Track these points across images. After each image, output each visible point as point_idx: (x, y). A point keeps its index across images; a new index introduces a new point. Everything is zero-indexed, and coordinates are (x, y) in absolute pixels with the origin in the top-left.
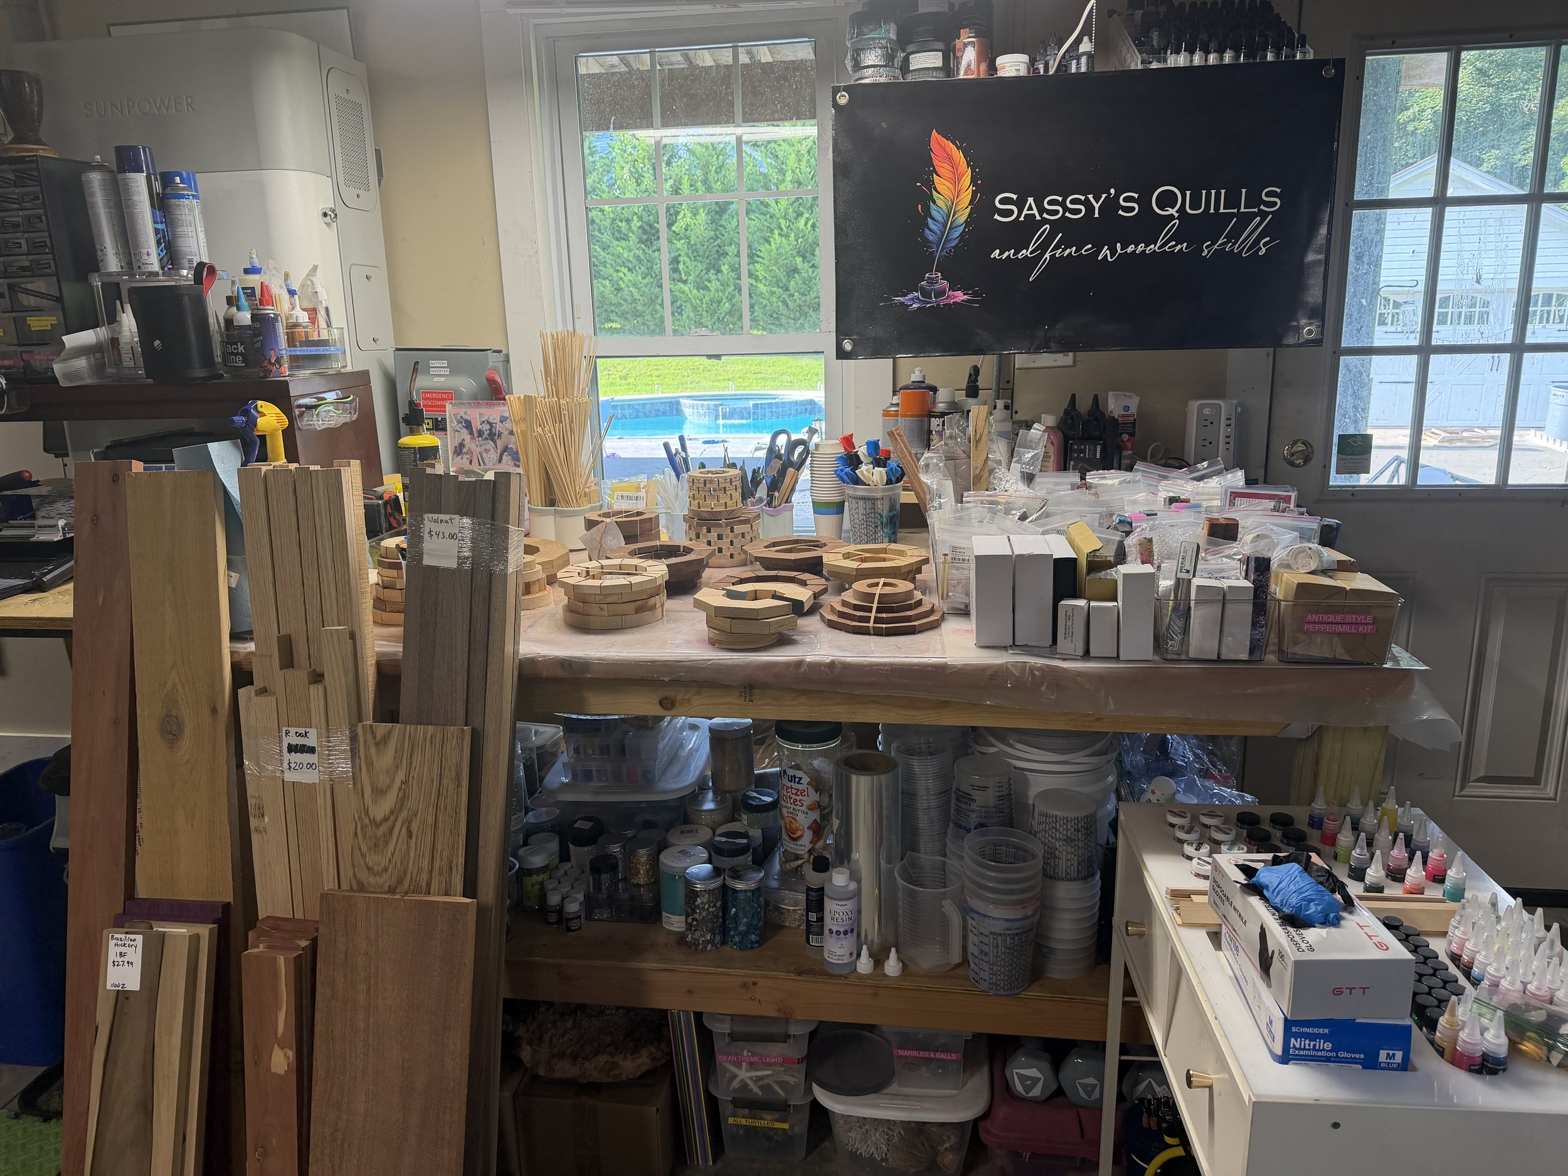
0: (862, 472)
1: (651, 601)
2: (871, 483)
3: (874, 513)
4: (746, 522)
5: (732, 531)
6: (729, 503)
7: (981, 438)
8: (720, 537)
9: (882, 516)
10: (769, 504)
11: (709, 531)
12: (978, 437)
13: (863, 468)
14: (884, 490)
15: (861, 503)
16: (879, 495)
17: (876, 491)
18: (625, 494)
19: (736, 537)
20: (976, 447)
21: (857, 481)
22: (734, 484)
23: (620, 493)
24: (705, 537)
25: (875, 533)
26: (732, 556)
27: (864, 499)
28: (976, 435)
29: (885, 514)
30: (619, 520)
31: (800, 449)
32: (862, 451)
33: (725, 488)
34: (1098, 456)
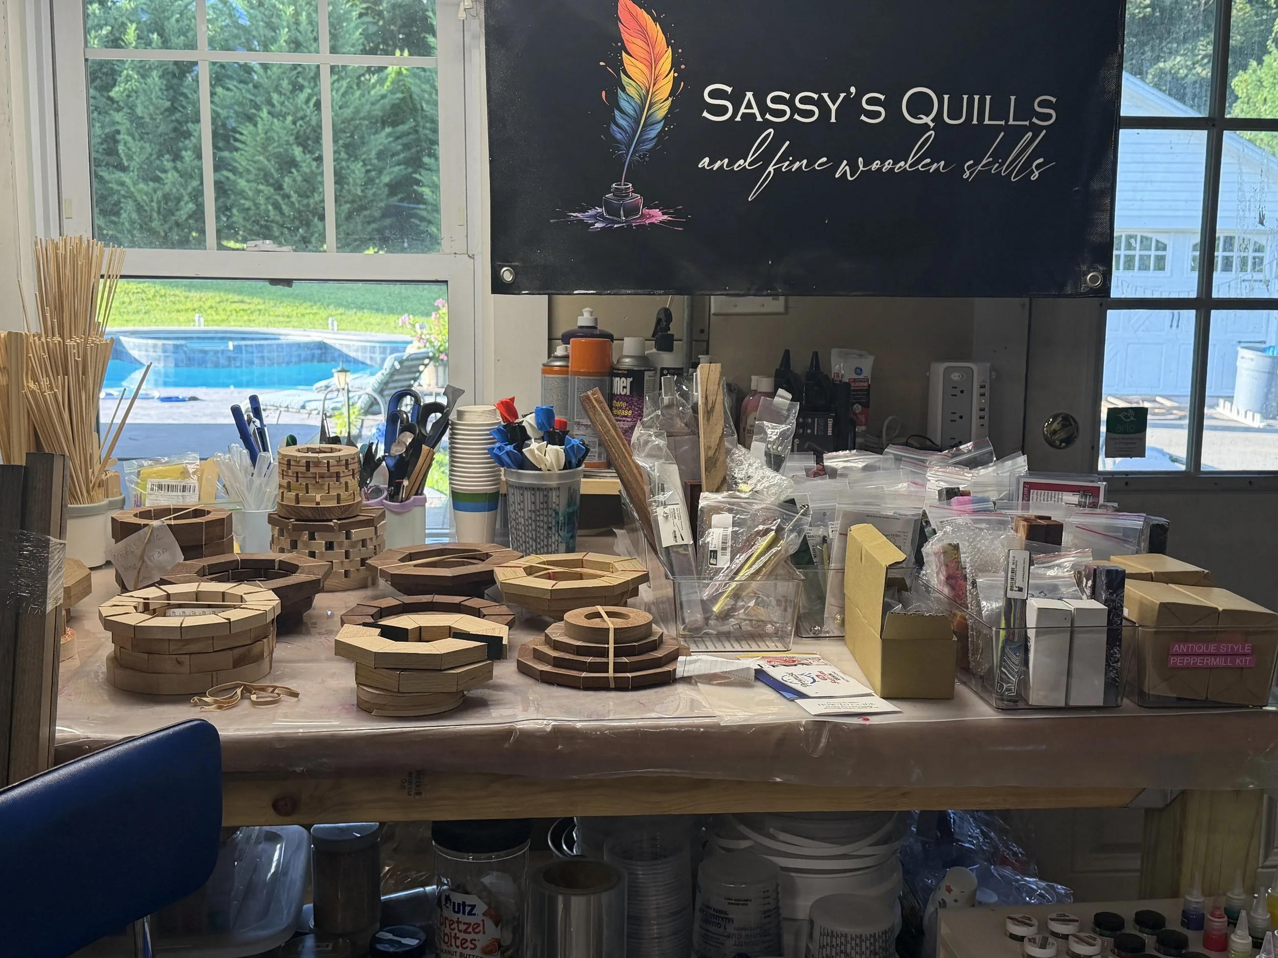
0: (532, 452)
1: (257, 648)
2: (543, 467)
3: (547, 509)
4: (370, 523)
5: (348, 536)
6: (344, 495)
7: (713, 407)
8: (330, 546)
9: (557, 513)
10: (392, 497)
11: (312, 537)
12: (710, 406)
13: (534, 445)
14: (560, 477)
15: (528, 494)
16: (553, 483)
17: (549, 477)
18: (165, 482)
19: (353, 545)
20: (708, 419)
21: (523, 463)
22: (351, 467)
23: (156, 481)
24: (306, 545)
25: (548, 536)
26: (347, 574)
27: (533, 489)
28: (706, 403)
29: (562, 509)
30: (173, 522)
31: (434, 417)
32: (529, 421)
33: (338, 474)
34: (830, 433)
